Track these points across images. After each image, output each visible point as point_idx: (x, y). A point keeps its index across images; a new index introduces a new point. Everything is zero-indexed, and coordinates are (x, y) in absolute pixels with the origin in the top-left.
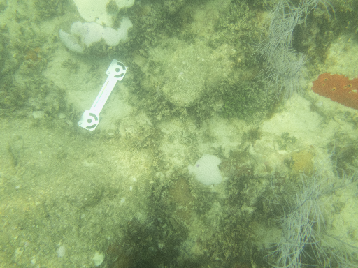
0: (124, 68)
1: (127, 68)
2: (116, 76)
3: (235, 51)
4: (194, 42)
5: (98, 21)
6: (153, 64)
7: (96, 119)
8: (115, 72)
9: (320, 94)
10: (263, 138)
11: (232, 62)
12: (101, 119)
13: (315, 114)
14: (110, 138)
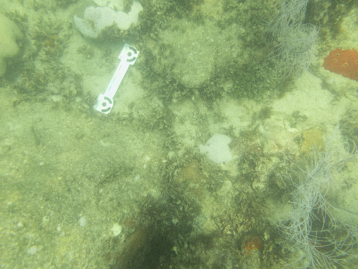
0: (136, 53)
1: (138, 52)
2: (128, 61)
3: (244, 31)
4: (203, 23)
6: (163, 47)
7: (111, 102)
8: (127, 57)
9: (331, 71)
10: (273, 117)
11: (241, 42)
12: (115, 102)
13: (326, 92)
14: (124, 120)
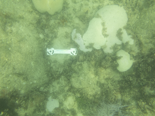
0: (76, 54)
1: (76, 55)
2: (71, 53)
3: (99, 93)
5: (85, 42)
6: (81, 65)
7: (52, 53)
11: (95, 93)
